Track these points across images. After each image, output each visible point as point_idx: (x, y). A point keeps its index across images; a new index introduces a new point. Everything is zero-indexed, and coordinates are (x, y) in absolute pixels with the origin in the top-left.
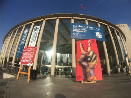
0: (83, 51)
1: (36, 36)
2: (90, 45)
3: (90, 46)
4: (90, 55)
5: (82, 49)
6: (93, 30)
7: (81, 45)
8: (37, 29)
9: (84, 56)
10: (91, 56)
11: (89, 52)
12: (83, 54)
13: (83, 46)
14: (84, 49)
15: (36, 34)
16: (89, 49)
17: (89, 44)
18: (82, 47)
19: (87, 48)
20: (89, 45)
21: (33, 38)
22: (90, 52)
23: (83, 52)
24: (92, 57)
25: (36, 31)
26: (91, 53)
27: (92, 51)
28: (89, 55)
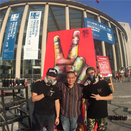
0: (58, 57)
1: (36, 26)
2: (78, 41)
3: (76, 45)
4: (76, 68)
5: (57, 51)
6: (105, 30)
7: (56, 40)
8: (37, 16)
9: (60, 70)
10: (78, 72)
11: (72, 61)
12: (58, 65)
13: (60, 45)
14: (61, 51)
15: (36, 24)
16: (75, 51)
17: (75, 40)
18: (58, 47)
19: (70, 50)
20: (76, 43)
21: (32, 30)
22: (75, 60)
23: (58, 60)
24: (80, 74)
25: (34, 18)
26: (79, 63)
27: (82, 58)
28: (71, 68)
